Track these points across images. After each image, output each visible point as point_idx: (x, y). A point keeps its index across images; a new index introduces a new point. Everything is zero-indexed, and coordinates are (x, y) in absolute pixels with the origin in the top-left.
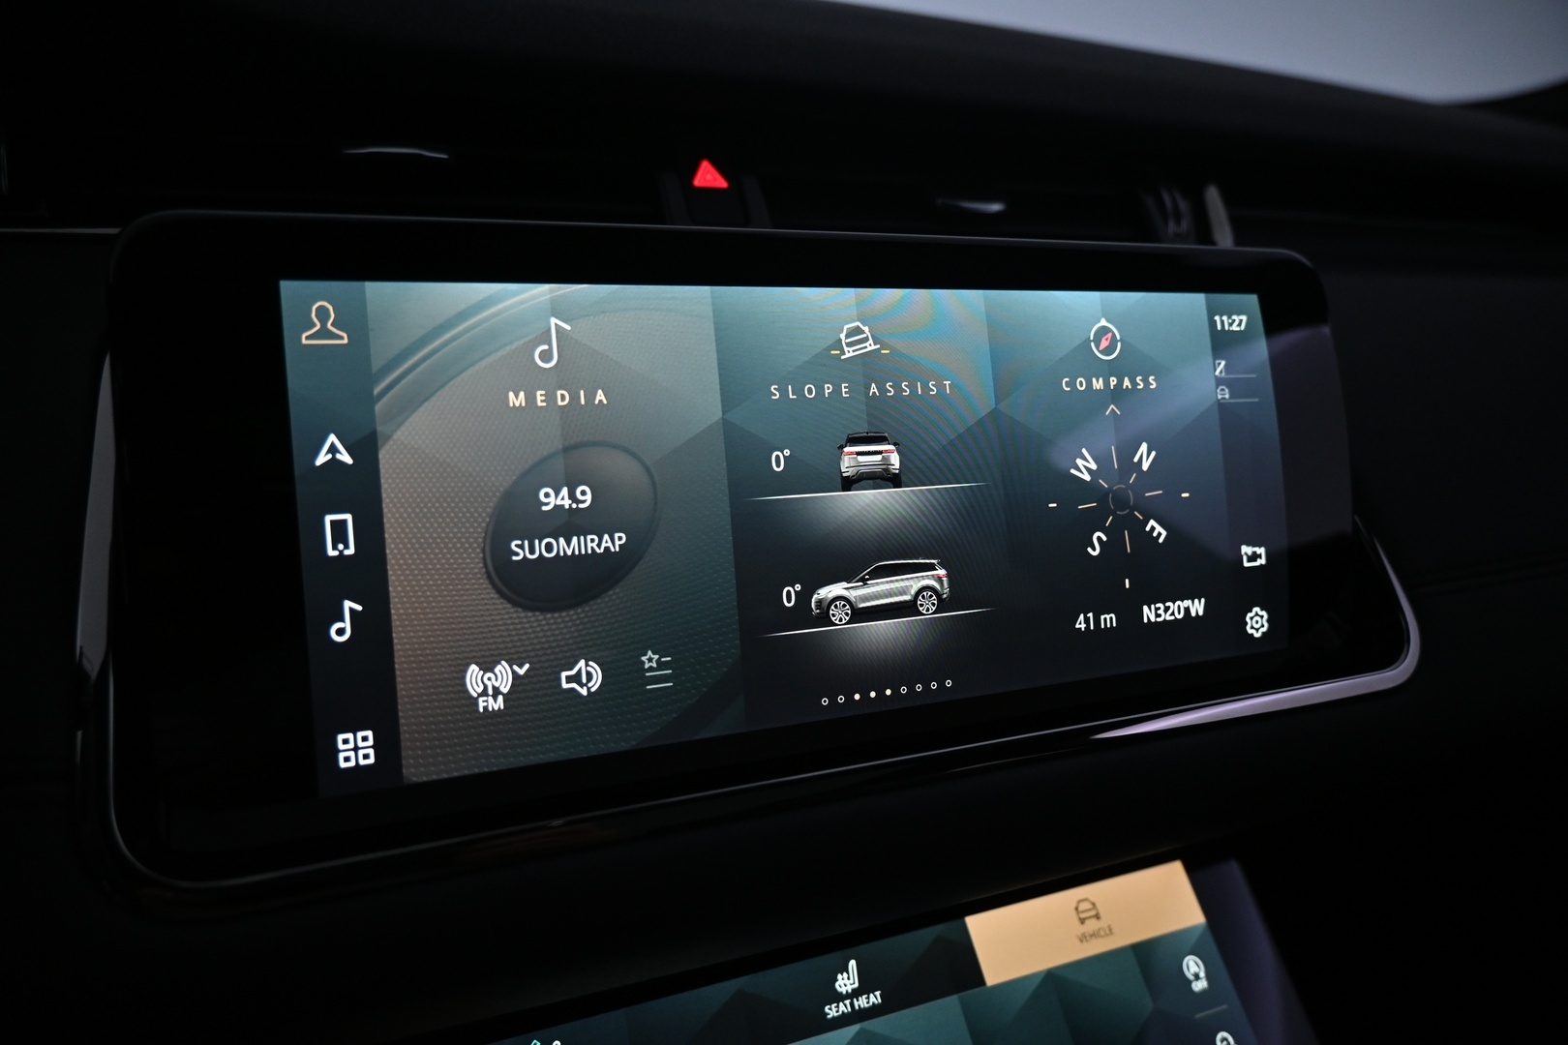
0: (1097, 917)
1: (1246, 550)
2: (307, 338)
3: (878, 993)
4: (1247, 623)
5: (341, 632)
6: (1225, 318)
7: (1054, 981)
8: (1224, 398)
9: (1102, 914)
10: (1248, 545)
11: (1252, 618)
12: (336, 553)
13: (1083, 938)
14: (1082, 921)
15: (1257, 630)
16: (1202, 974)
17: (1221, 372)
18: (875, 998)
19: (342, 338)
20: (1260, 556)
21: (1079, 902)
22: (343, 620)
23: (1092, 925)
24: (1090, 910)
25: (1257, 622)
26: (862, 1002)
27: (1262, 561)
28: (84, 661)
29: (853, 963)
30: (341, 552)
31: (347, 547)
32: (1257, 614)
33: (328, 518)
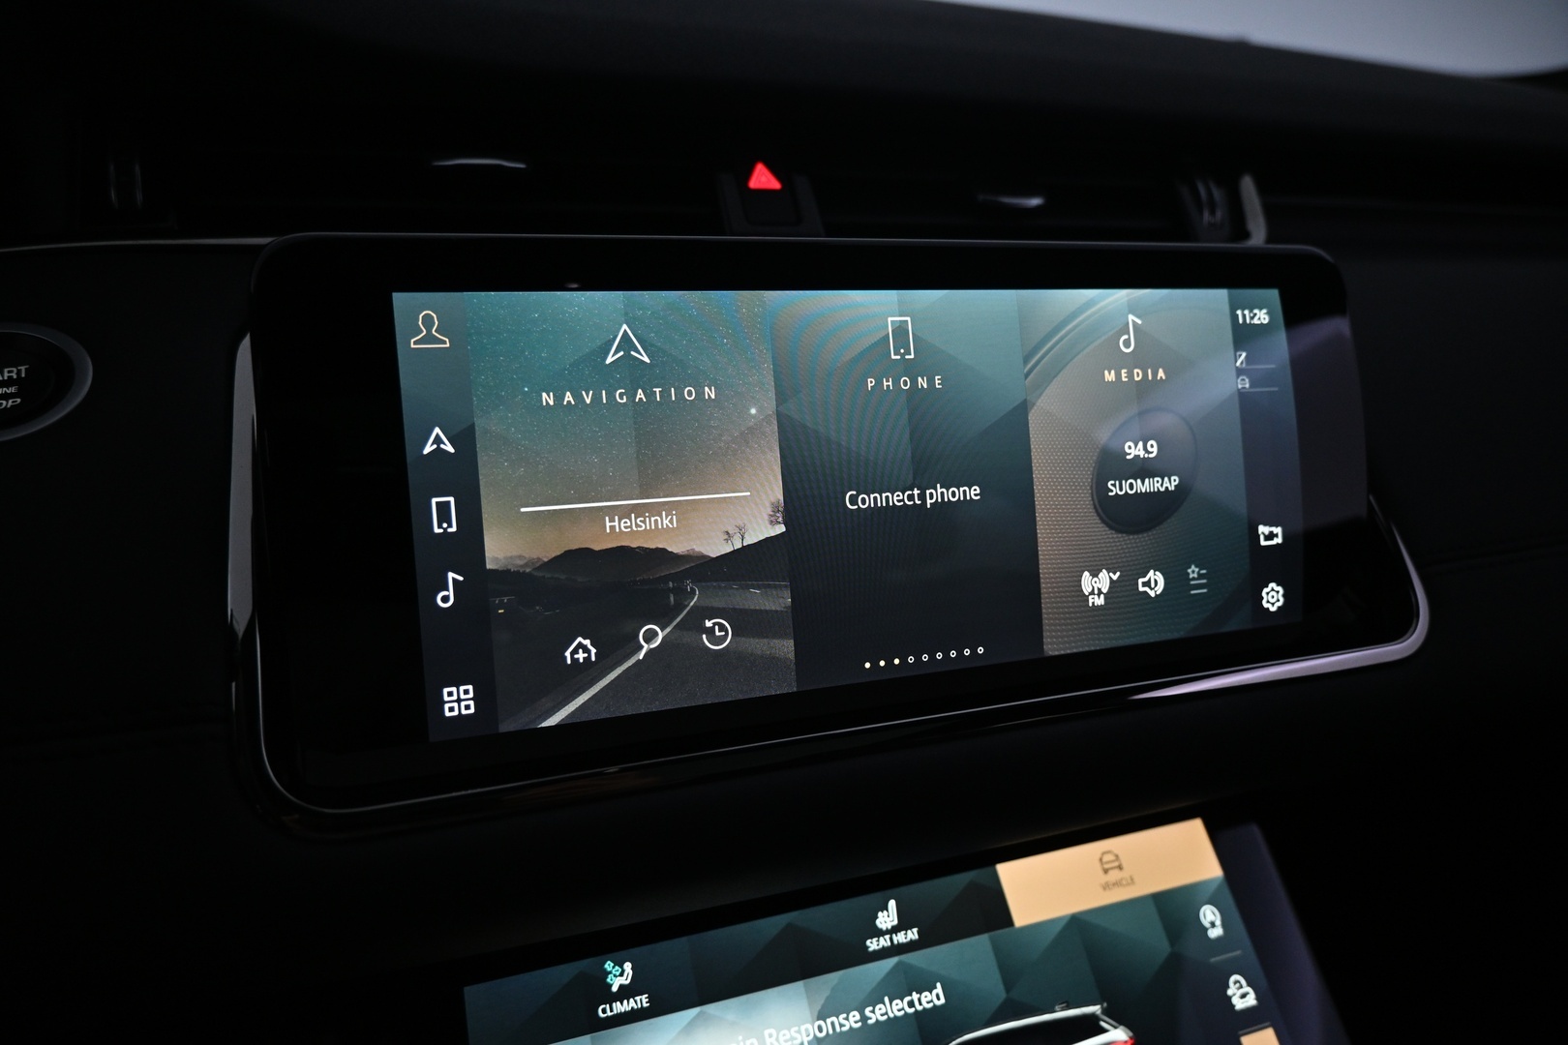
0: (1120, 867)
1: (1263, 529)
2: (415, 343)
3: (915, 930)
4: (1263, 598)
5: (445, 599)
6: (1246, 312)
7: (1078, 926)
8: (1244, 388)
9: (1124, 865)
10: (1265, 525)
11: (1268, 593)
12: (441, 531)
13: (1106, 887)
14: (1106, 871)
15: (1273, 604)
16: (1218, 922)
17: (1242, 363)
18: (913, 935)
19: (445, 342)
20: (1277, 535)
21: (1104, 853)
22: (448, 590)
23: (1114, 875)
24: (1112, 861)
25: (1273, 597)
26: (901, 938)
27: (1279, 540)
28: (234, 622)
29: (892, 904)
30: (445, 529)
31: (450, 526)
32: (1273, 590)
33: (434, 501)
